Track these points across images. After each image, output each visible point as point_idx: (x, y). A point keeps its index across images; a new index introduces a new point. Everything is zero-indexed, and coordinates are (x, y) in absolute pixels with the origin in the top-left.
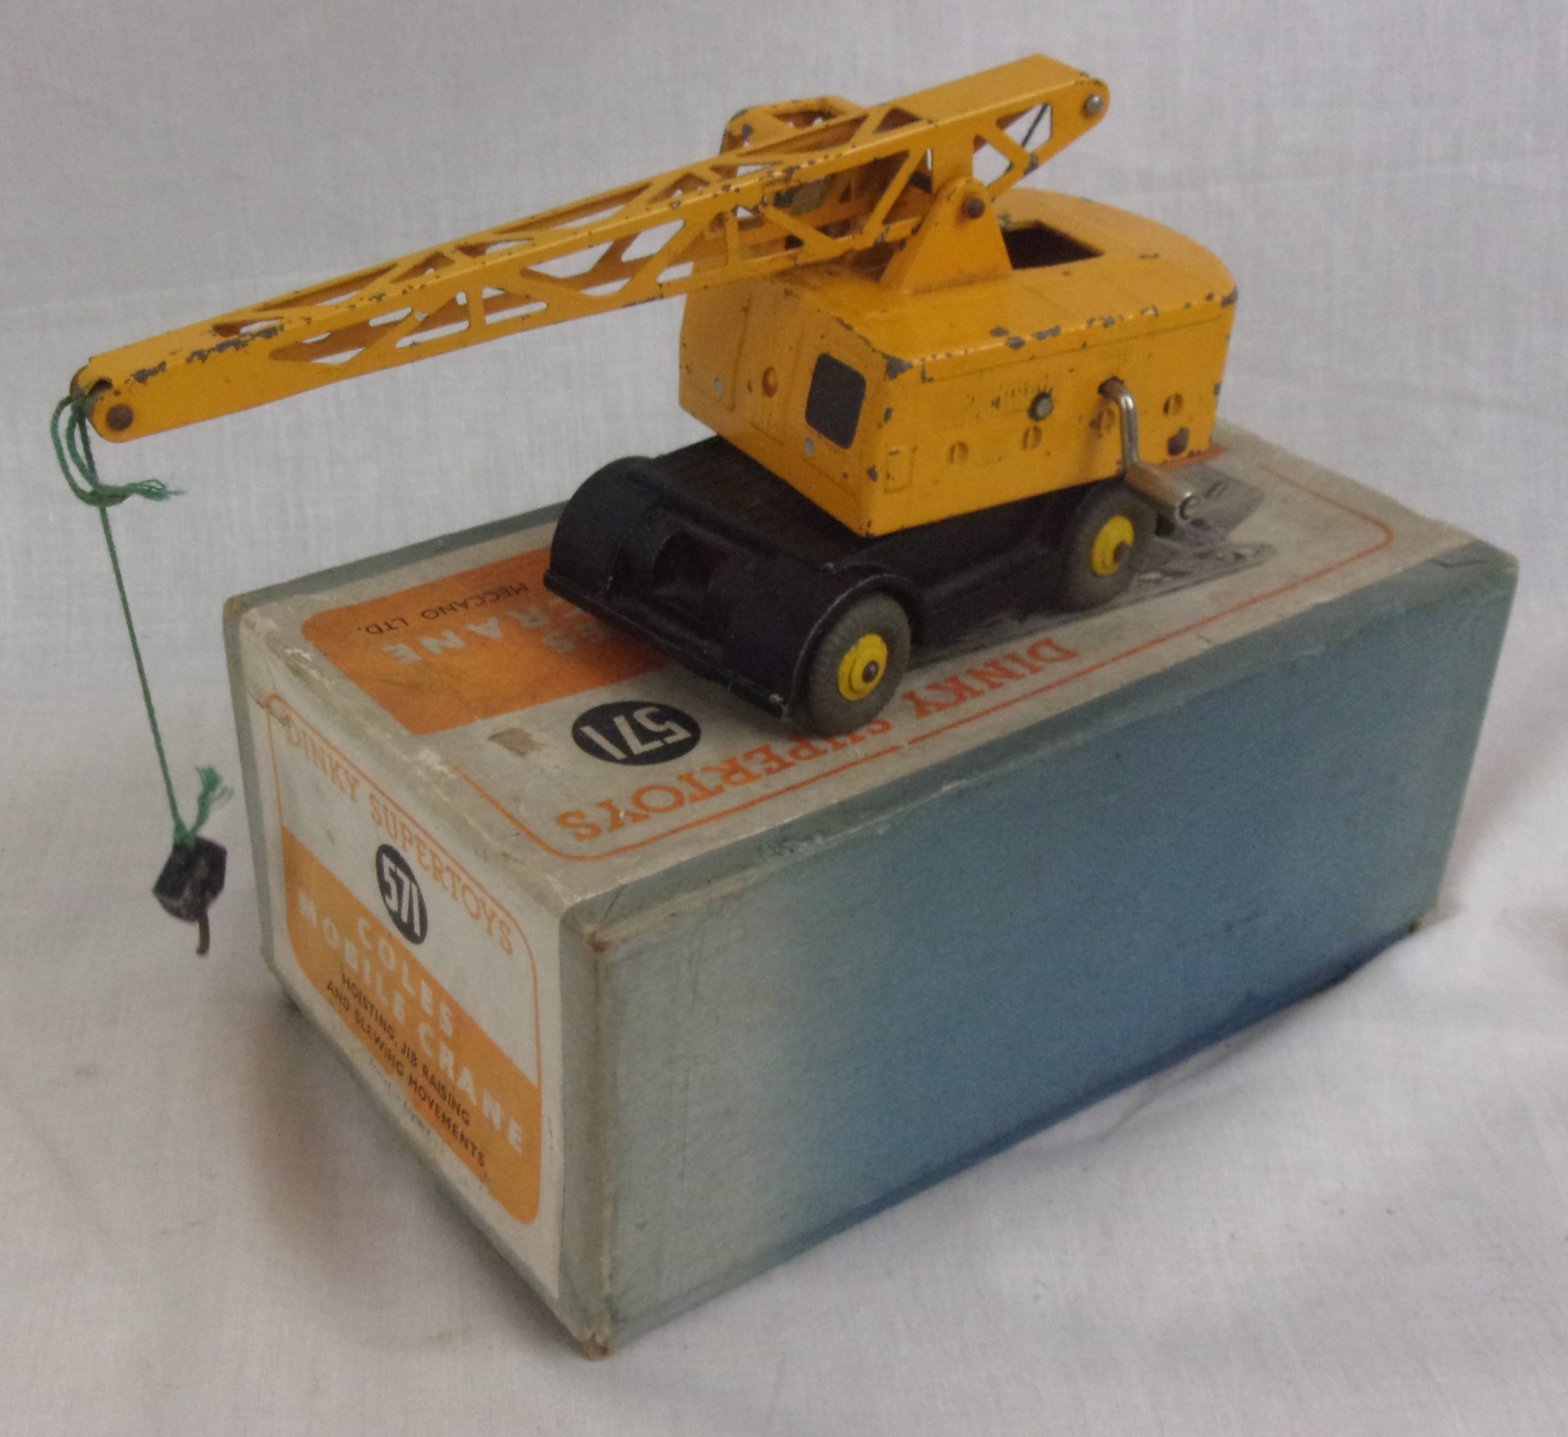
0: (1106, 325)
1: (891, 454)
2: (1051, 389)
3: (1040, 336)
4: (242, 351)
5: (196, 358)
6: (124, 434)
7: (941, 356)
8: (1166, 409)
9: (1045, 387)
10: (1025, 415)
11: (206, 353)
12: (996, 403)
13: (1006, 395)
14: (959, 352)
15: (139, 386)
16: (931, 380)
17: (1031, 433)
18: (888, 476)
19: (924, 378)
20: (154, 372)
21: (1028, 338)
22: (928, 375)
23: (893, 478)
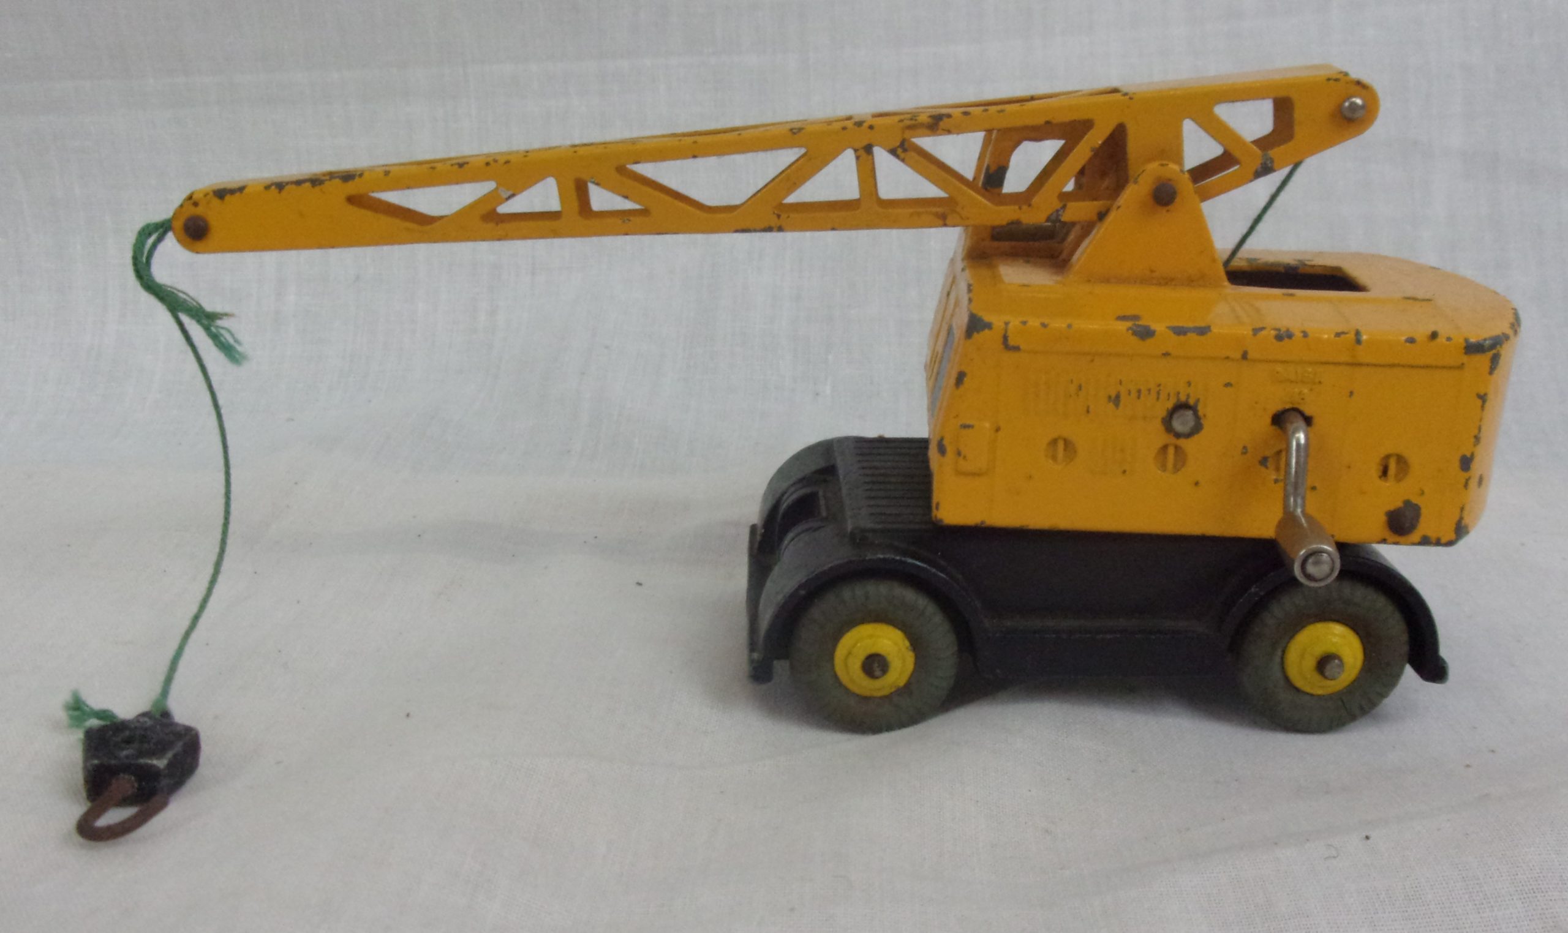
0: (1279, 338)
1: (966, 427)
2: (1198, 400)
3: (1180, 331)
4: (317, 189)
5: (273, 187)
6: (199, 245)
7: (1034, 323)
8: (1385, 472)
9: (1188, 396)
10: (1158, 425)
11: (284, 184)
12: (1116, 400)
13: (1129, 393)
14: (1058, 324)
15: (216, 202)
16: (1017, 349)
17: (1171, 451)
18: (959, 453)
19: (1007, 345)
20: (232, 192)
21: (1159, 327)
22: (1012, 342)
23: (965, 457)
